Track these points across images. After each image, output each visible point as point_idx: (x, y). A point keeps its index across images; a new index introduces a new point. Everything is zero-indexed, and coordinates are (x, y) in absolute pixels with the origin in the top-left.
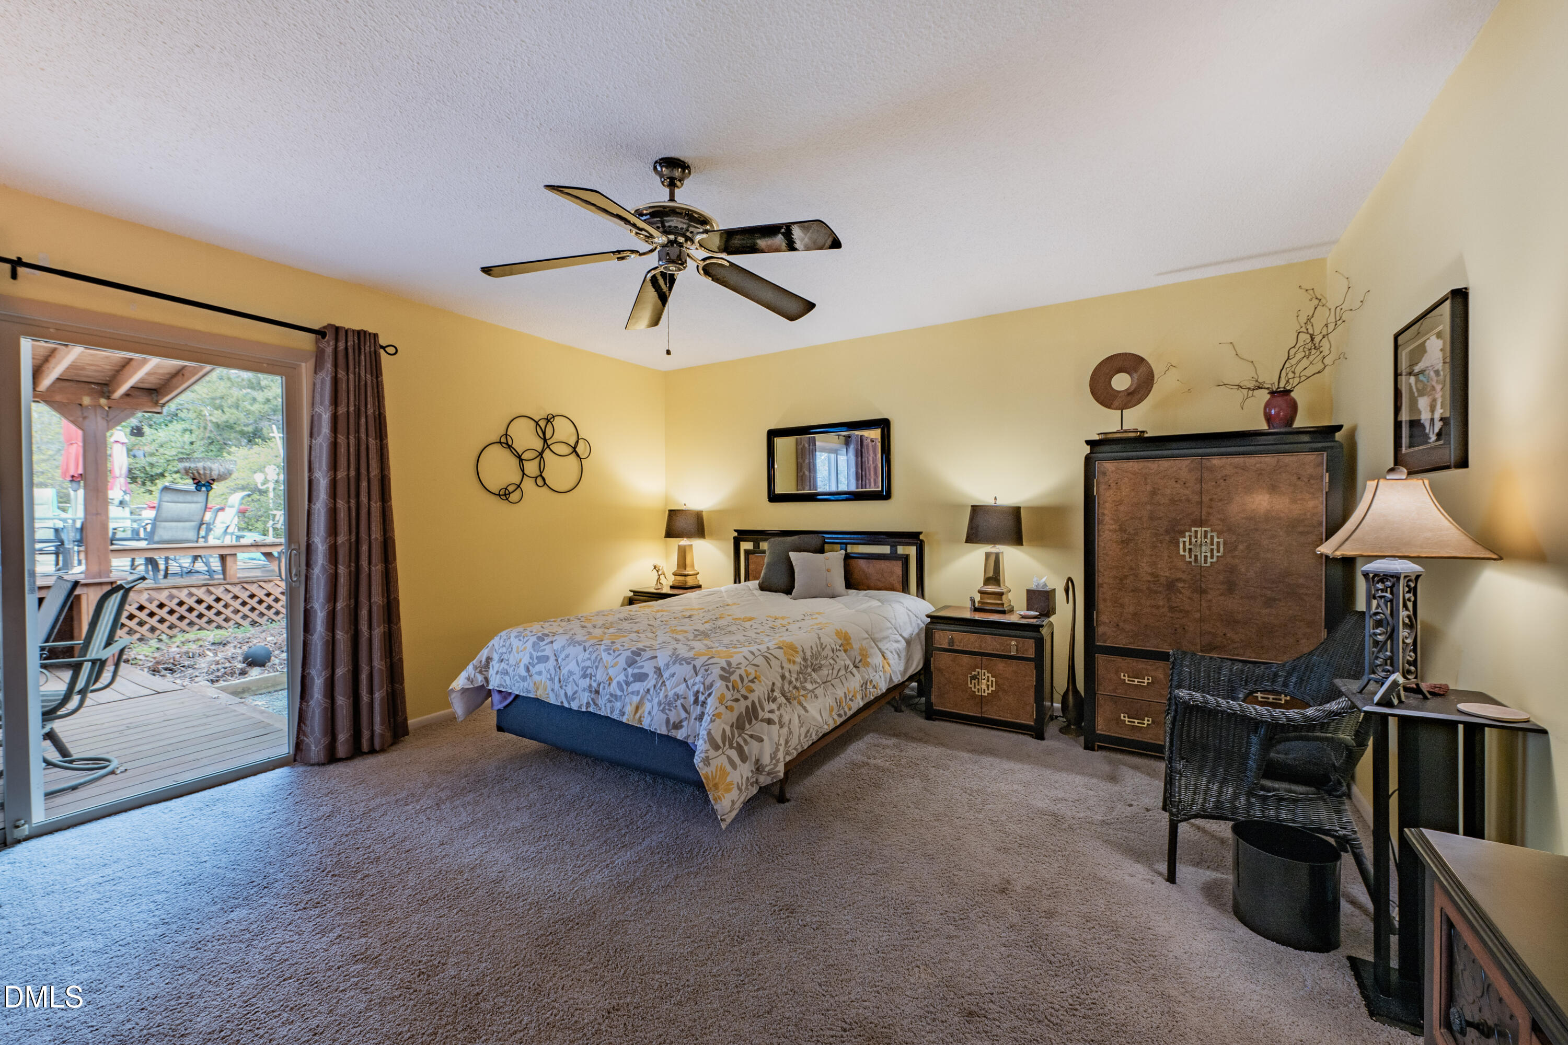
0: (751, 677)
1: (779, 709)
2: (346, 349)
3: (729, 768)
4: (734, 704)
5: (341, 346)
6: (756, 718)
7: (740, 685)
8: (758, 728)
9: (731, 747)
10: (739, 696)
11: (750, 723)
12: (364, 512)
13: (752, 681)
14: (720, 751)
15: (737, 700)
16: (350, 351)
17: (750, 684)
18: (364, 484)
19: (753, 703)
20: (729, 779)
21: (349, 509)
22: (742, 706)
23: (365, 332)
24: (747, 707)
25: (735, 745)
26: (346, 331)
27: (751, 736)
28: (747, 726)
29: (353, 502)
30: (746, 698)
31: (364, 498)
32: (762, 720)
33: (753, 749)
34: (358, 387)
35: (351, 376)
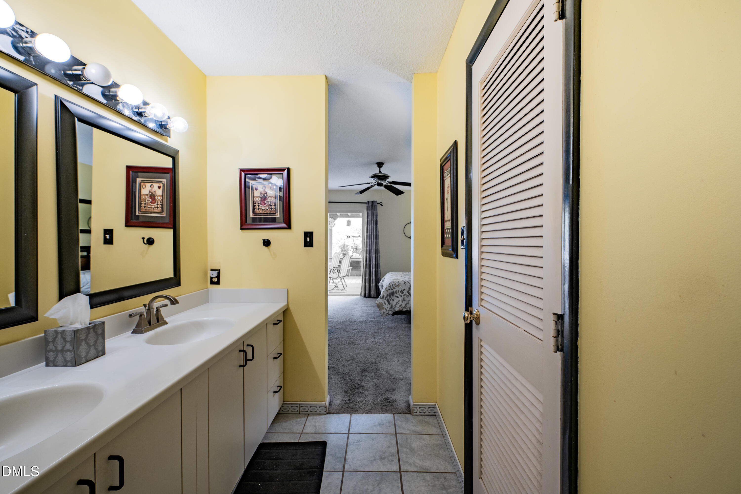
0: (395, 285)
1: (404, 296)
2: (370, 206)
3: (384, 304)
4: (388, 290)
5: (369, 205)
6: (394, 295)
7: (392, 286)
8: (393, 297)
9: (385, 299)
10: (390, 288)
11: (392, 296)
12: (372, 242)
13: (396, 286)
14: (381, 299)
15: (389, 289)
16: (371, 206)
17: (395, 287)
18: (372, 236)
19: (394, 291)
20: (383, 306)
21: (370, 241)
22: (391, 291)
23: (374, 201)
24: (392, 292)
25: (387, 299)
26: (370, 202)
27: (392, 299)
28: (391, 296)
29: (370, 240)
30: (392, 289)
31: (372, 239)
32: (395, 296)
33: (391, 302)
34: (372, 214)
35: (371, 212)
